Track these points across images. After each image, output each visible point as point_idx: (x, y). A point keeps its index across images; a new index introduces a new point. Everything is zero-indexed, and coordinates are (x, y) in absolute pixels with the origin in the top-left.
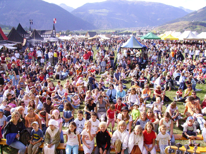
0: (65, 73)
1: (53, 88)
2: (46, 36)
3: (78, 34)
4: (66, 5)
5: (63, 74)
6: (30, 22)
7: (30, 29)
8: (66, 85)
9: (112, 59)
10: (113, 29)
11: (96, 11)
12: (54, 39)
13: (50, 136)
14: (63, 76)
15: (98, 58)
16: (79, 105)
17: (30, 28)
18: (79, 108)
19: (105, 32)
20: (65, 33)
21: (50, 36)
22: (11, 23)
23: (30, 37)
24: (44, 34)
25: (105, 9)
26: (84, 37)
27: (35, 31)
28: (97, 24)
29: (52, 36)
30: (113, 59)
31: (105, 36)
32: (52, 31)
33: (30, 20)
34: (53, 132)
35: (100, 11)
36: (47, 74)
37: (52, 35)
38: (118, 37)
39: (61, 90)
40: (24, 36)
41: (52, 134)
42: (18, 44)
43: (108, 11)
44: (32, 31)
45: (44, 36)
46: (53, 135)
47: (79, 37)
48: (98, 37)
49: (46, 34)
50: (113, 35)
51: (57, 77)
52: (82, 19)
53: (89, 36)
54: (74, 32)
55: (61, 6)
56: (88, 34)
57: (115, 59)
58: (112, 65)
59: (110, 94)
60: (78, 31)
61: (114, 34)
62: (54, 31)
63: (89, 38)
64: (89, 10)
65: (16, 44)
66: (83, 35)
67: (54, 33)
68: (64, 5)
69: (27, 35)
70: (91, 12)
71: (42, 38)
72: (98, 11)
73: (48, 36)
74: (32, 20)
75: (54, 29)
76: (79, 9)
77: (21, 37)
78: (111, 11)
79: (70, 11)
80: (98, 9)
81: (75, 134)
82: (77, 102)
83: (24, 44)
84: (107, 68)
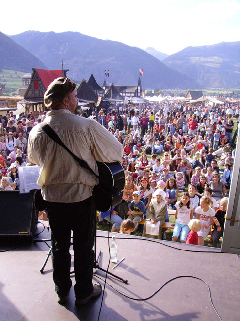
0: (159, 147)
1: (146, 163)
2: (127, 95)
3: (173, 96)
4: (155, 50)
5: (156, 147)
6: (106, 74)
7: (105, 84)
8: (163, 160)
9: (229, 131)
10: (228, 88)
11: (202, 59)
12: (138, 99)
13: (154, 211)
14: (157, 150)
15: (208, 129)
16: (183, 187)
17: (105, 82)
18: (183, 190)
19: (215, 93)
20: (153, 92)
21: (133, 95)
22: (74, 75)
23: (105, 95)
24: (124, 92)
25: (217, 56)
26: (182, 99)
27: (112, 86)
28: (203, 79)
29: (136, 95)
30: (231, 131)
31: (216, 99)
32: (136, 88)
33: (105, 71)
34: (159, 205)
35: (209, 59)
36: (134, 146)
37: (136, 93)
38: (236, 102)
39: (158, 166)
40: (97, 92)
41: (158, 207)
42: (91, 103)
43: (221, 60)
44: (107, 87)
45: (124, 95)
46: (158, 209)
47: (174, 99)
48: (205, 99)
49: (126, 91)
50: (228, 98)
51: (149, 151)
52: (180, 71)
53: (190, 98)
54: (165, 91)
55: (149, 52)
56: (189, 94)
57: (234, 132)
58: (228, 140)
59: (228, 176)
60: (172, 91)
61: (230, 97)
62: (139, 88)
63: (192, 101)
64: (191, 58)
65: (88, 103)
66: (181, 97)
67: (139, 91)
68: (152, 49)
69: (101, 92)
70: (194, 60)
71: (123, 98)
72: (205, 59)
73: (129, 95)
74: (108, 71)
75: (139, 84)
76: (175, 57)
77: (93, 94)
78: (227, 60)
79: (161, 60)
80: (205, 56)
81: (188, 208)
82: (180, 183)
83: (98, 104)
84: (221, 143)
